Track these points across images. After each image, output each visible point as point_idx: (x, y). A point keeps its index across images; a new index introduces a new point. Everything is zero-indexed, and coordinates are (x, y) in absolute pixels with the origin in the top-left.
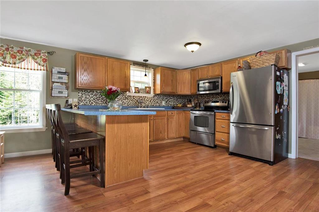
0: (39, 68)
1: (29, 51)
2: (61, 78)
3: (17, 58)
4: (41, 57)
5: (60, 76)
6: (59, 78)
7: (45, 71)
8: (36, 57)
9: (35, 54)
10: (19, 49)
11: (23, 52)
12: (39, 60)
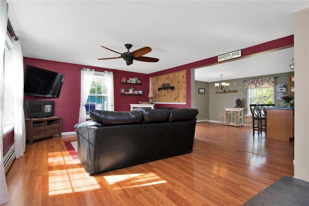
0: (270, 86)
1: (266, 79)
2: (282, 90)
3: (261, 83)
4: (271, 81)
5: (281, 88)
6: (281, 90)
7: (274, 88)
8: (269, 82)
9: (269, 80)
10: (261, 80)
11: (264, 81)
12: (270, 82)
